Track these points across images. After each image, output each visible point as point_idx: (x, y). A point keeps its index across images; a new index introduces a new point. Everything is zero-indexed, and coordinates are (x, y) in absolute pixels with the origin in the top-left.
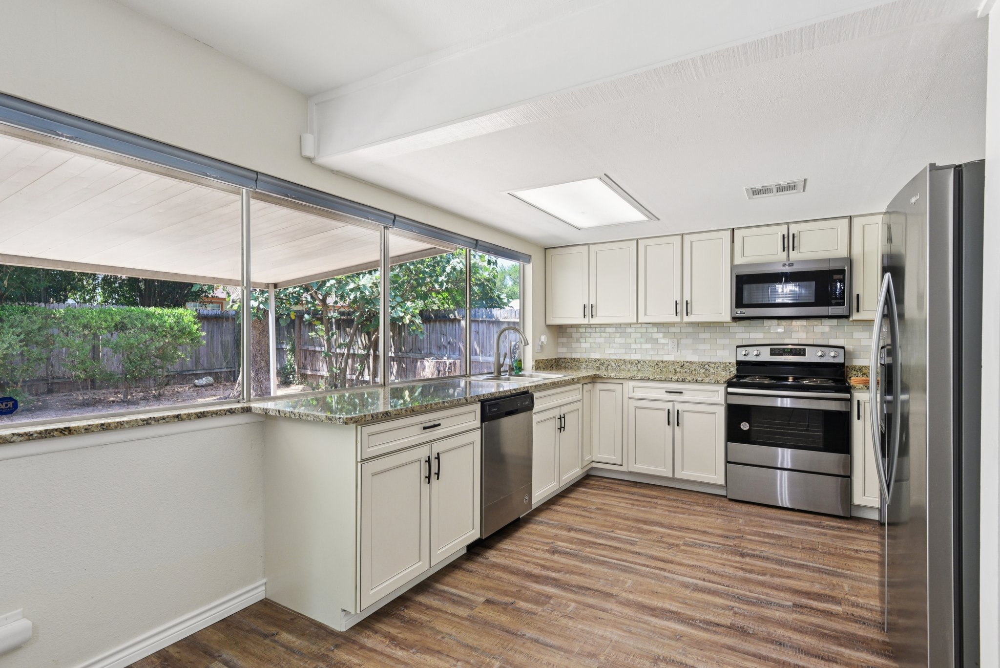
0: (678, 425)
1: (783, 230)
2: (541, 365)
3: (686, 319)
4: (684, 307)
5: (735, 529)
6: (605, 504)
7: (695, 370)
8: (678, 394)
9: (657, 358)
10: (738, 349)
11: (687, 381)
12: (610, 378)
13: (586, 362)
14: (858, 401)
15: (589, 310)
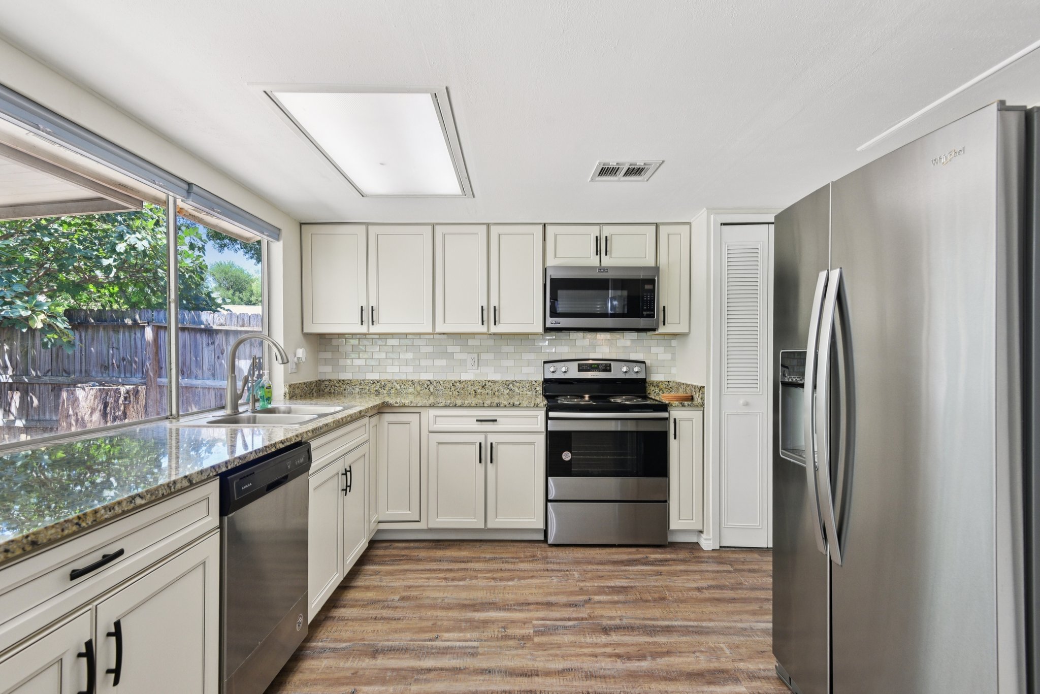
0: (491, 462)
1: (595, 231)
2: (297, 391)
3: (494, 329)
4: (491, 314)
5: (577, 589)
6: (410, 587)
7: (498, 390)
8: (491, 423)
9: (453, 377)
10: (545, 364)
11: (502, 405)
12: (404, 406)
13: (360, 384)
14: (675, 420)
15: (368, 314)
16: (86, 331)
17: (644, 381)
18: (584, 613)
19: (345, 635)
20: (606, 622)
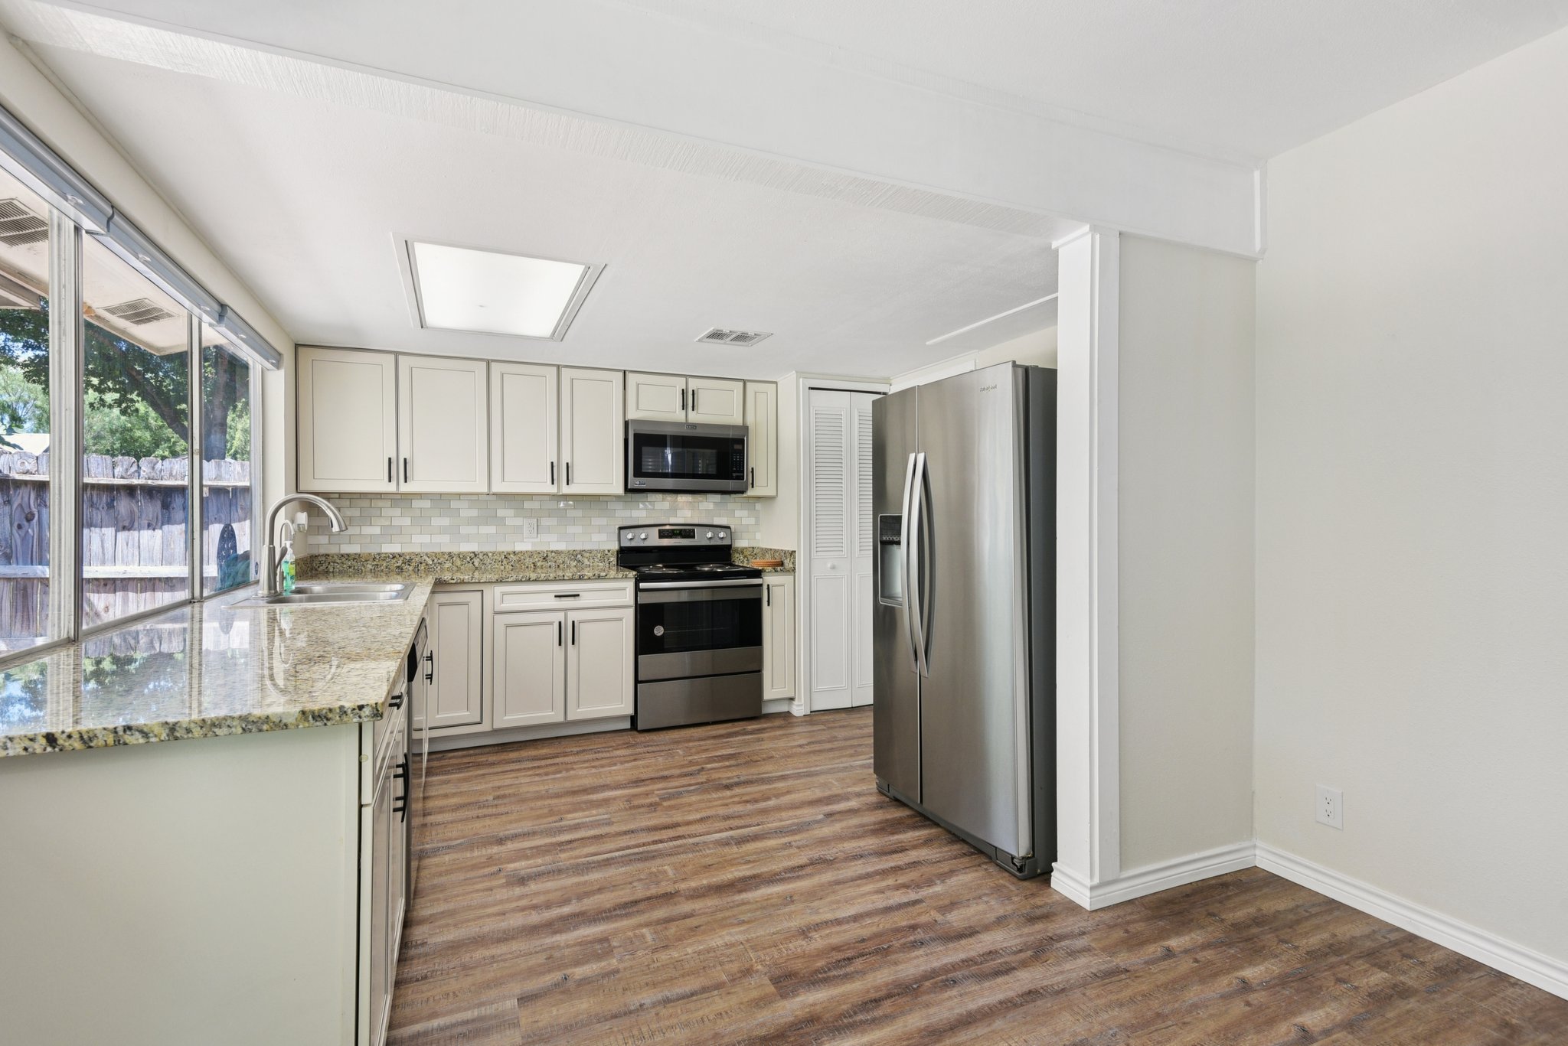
0: (573, 643)
1: (680, 383)
2: (305, 568)
3: (566, 490)
5: (686, 762)
6: (499, 788)
7: (563, 562)
8: (572, 598)
10: (622, 531)
11: (586, 577)
12: (463, 582)
13: (374, 559)
14: (768, 585)
15: (399, 467)
17: (729, 547)
18: (702, 778)
19: (454, 834)
20: (725, 782)
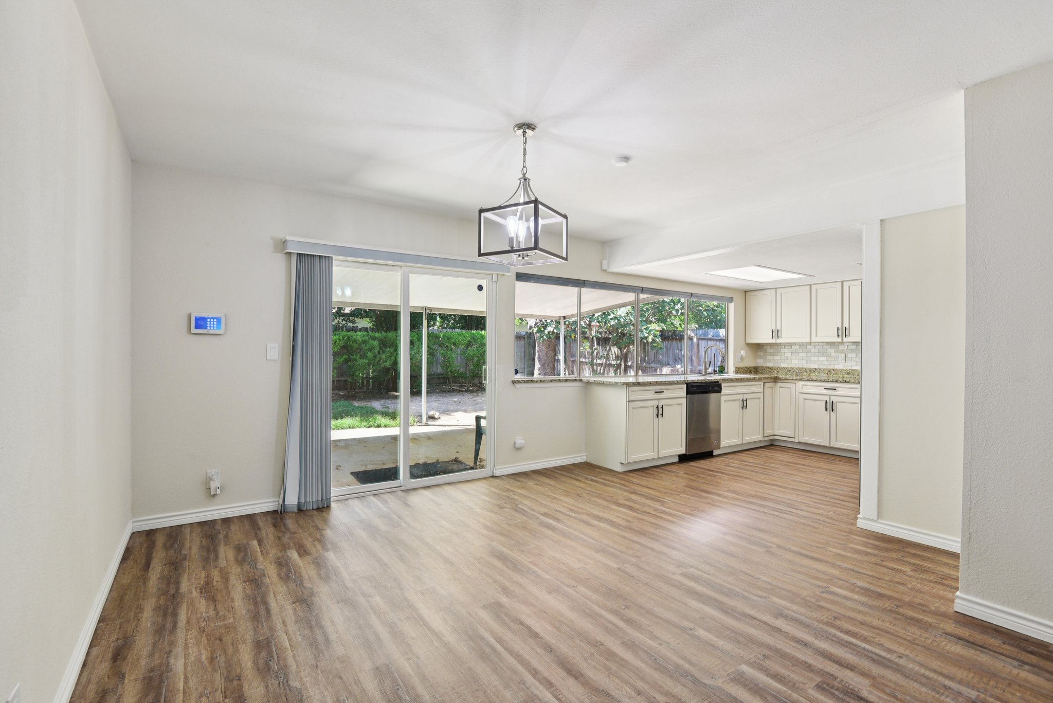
0: (833, 411)
2: (740, 370)
3: (846, 340)
4: (844, 331)
8: (833, 391)
9: (830, 367)
12: (785, 379)
15: (776, 333)
16: (668, 341)
